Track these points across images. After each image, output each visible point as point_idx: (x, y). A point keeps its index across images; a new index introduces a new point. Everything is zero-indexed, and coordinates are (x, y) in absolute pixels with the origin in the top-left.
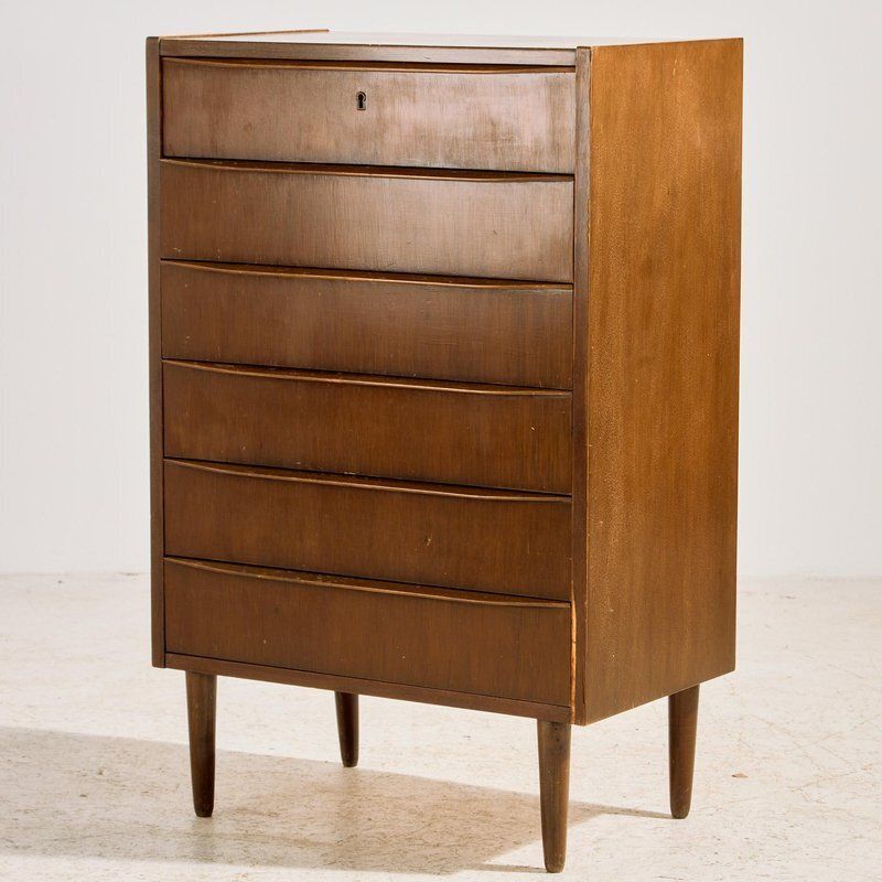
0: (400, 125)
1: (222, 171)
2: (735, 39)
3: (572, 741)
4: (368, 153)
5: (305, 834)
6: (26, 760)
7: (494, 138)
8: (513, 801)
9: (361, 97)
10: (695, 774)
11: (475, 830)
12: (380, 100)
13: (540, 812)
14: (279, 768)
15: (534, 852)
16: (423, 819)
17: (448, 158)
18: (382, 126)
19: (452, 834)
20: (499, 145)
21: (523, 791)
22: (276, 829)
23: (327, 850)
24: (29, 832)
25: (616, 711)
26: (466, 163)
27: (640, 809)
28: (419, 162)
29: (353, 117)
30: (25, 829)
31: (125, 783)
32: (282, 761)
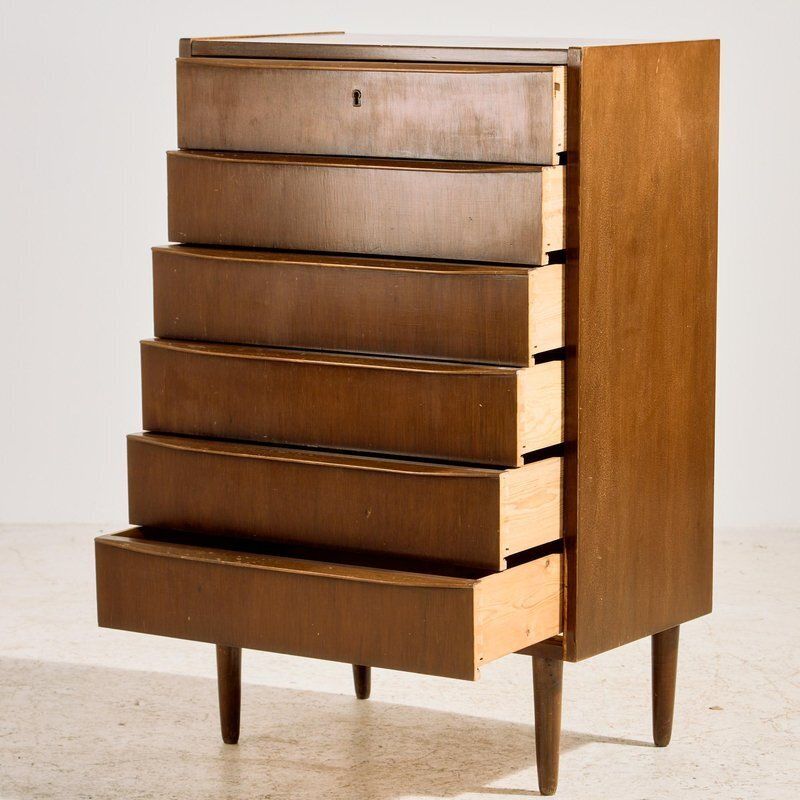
0: (392, 120)
1: (224, 162)
2: (712, 40)
3: (565, 676)
4: (363, 145)
5: (322, 760)
6: (71, 692)
7: (478, 132)
8: (511, 730)
9: (357, 95)
10: (675, 706)
11: (476, 757)
12: (373, 97)
13: (534, 741)
14: (299, 700)
15: (529, 777)
16: (429, 746)
17: (436, 150)
18: (376, 120)
19: (455, 760)
20: (482, 137)
21: (519, 721)
22: (296, 755)
23: (342, 773)
24: (73, 757)
25: (603, 649)
26: (453, 155)
27: (626, 738)
28: (409, 154)
29: (350, 112)
30: (69, 754)
31: (159, 713)
32: (301, 694)
